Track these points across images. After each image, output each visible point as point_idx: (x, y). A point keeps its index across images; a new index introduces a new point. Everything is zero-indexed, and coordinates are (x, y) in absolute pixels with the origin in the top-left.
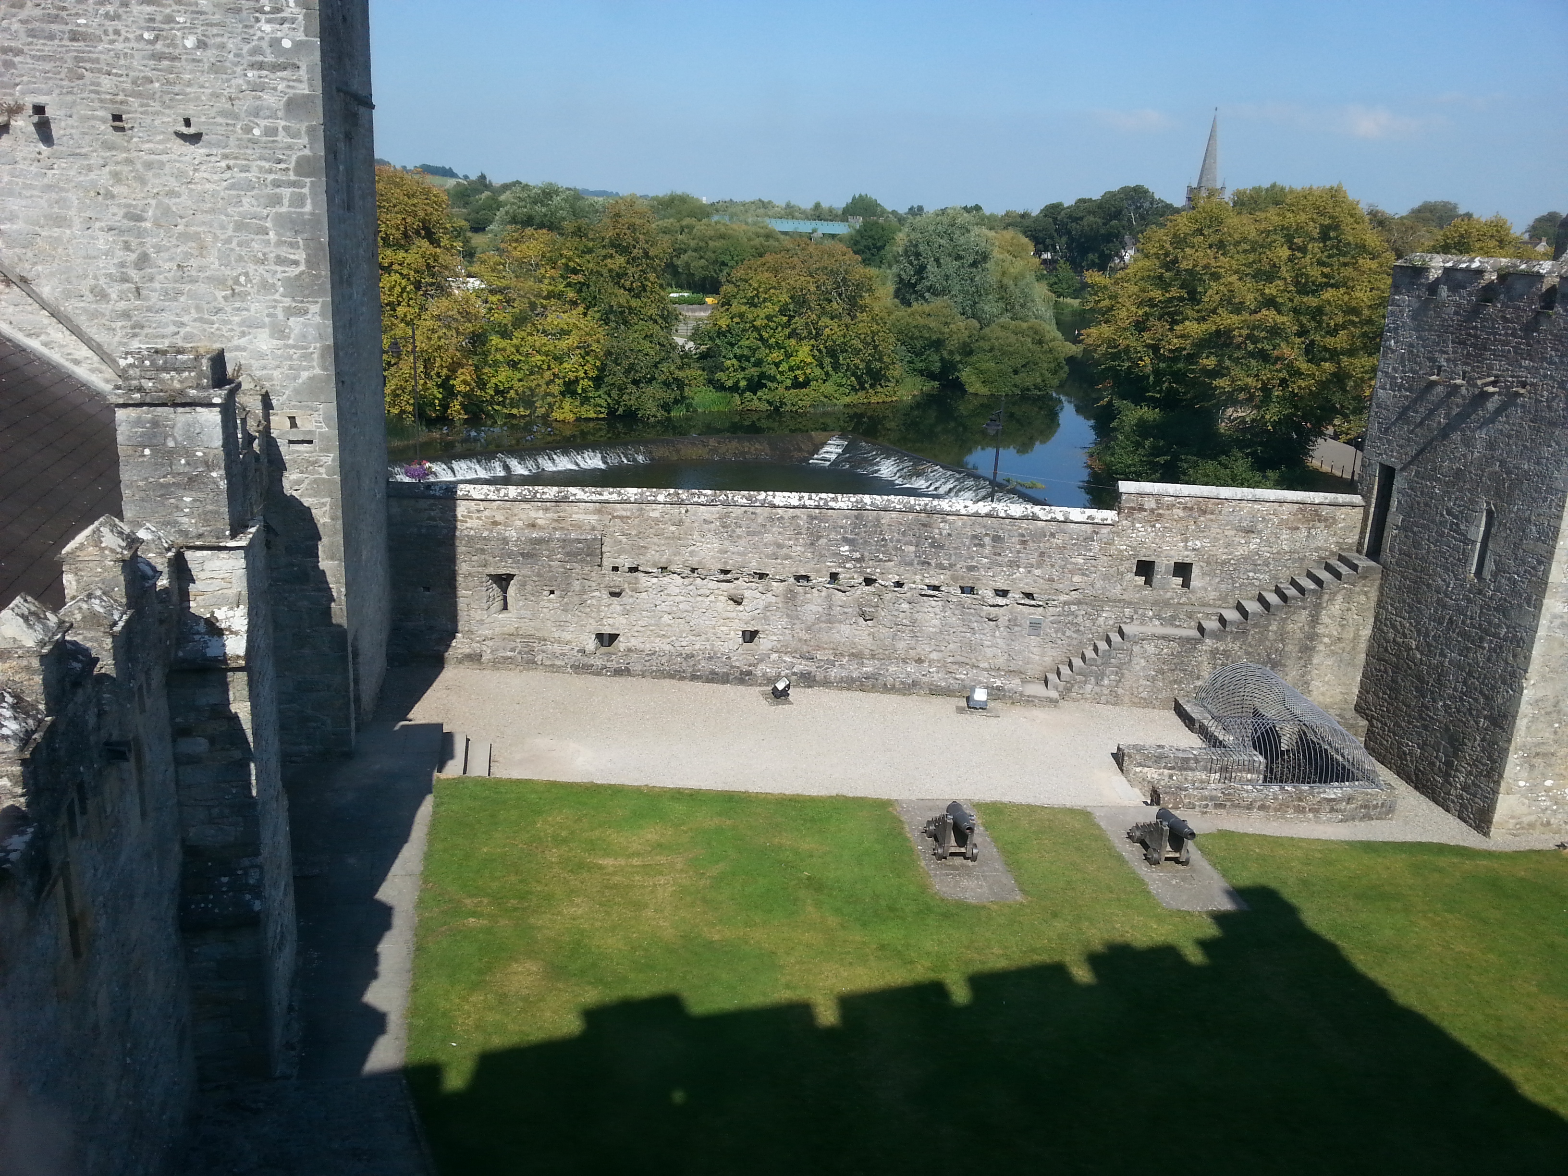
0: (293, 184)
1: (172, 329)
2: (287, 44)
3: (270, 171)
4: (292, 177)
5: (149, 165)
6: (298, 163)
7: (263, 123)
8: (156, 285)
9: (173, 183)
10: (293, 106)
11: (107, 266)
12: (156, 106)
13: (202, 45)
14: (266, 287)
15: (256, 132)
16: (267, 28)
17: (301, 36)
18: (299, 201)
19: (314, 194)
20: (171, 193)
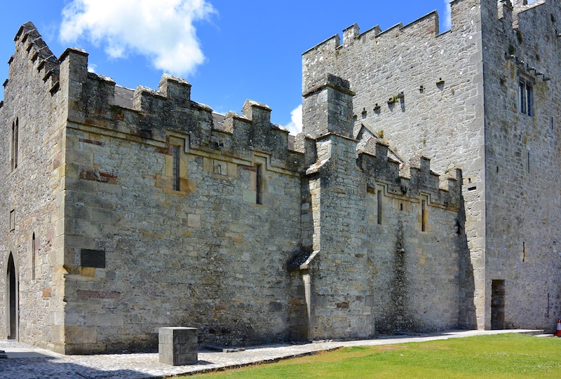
0: (473, 87)
1: (434, 154)
2: (471, 38)
3: (465, 86)
4: (472, 85)
5: (429, 100)
6: (474, 79)
7: (463, 70)
8: (430, 140)
9: (436, 102)
10: (472, 58)
11: (416, 138)
12: (432, 79)
13: (445, 51)
14: (463, 129)
15: (461, 73)
16: (464, 35)
17: (475, 33)
18: (474, 93)
19: (479, 88)
20: (436, 106)
